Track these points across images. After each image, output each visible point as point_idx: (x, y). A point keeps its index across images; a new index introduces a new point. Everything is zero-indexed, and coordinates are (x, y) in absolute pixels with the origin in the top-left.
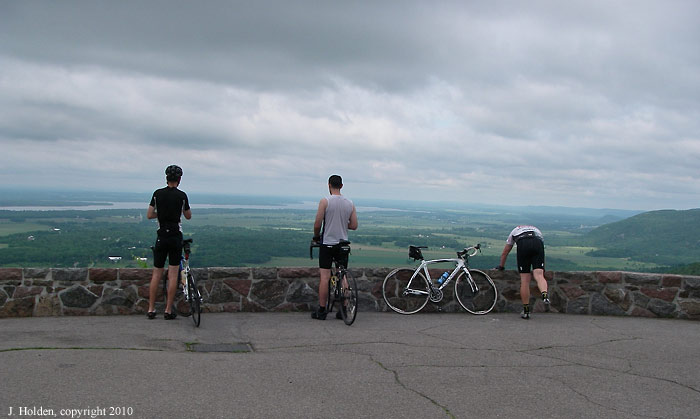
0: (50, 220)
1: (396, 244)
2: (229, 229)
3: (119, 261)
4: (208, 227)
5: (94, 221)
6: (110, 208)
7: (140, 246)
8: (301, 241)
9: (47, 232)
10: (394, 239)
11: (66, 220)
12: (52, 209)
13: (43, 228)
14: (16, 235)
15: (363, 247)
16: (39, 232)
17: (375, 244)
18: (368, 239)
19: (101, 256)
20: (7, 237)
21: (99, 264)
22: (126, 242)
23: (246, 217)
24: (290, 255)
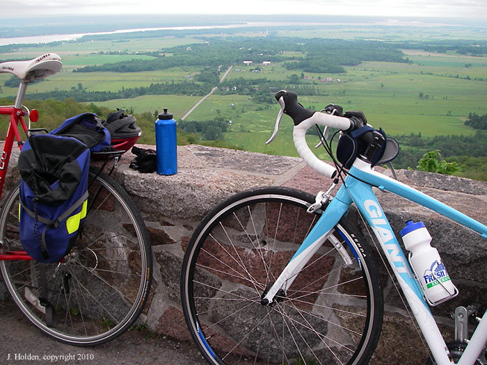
0: (203, 36)
1: (458, 52)
2: (330, 40)
3: (250, 64)
4: (316, 39)
5: (233, 36)
6: (245, 26)
7: (266, 53)
8: (384, 49)
9: (200, 45)
10: (456, 48)
11: (213, 36)
12: (203, 28)
13: (197, 42)
14: (179, 47)
15: (432, 54)
16: (195, 44)
17: (441, 52)
18: (436, 48)
19: (237, 61)
20: (172, 49)
21: (236, 67)
22: (255, 51)
23: (344, 31)
24: (376, 60)
